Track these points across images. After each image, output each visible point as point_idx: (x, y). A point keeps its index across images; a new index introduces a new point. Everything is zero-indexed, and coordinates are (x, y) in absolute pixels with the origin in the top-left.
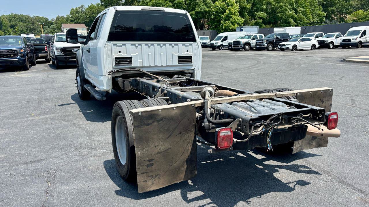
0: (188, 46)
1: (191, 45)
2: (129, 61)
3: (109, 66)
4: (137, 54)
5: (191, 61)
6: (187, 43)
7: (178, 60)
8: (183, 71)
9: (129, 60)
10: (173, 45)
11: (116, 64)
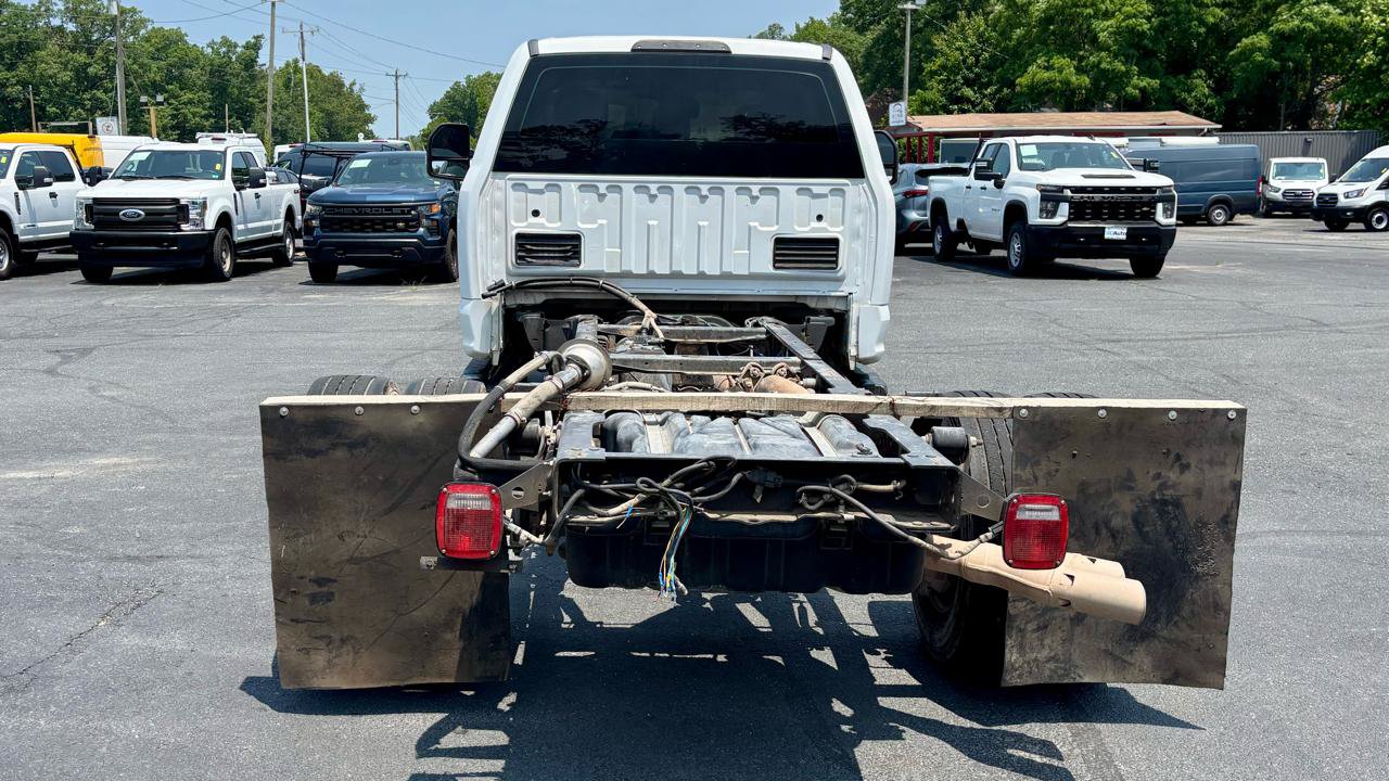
0: (825, 196)
1: (839, 192)
2: (568, 251)
3: (496, 265)
4: (600, 221)
5: (836, 262)
6: (820, 185)
7: (775, 255)
8: (799, 301)
9: (568, 246)
10: (755, 190)
11: (519, 258)
